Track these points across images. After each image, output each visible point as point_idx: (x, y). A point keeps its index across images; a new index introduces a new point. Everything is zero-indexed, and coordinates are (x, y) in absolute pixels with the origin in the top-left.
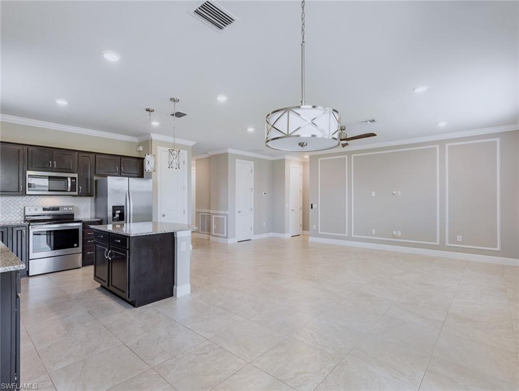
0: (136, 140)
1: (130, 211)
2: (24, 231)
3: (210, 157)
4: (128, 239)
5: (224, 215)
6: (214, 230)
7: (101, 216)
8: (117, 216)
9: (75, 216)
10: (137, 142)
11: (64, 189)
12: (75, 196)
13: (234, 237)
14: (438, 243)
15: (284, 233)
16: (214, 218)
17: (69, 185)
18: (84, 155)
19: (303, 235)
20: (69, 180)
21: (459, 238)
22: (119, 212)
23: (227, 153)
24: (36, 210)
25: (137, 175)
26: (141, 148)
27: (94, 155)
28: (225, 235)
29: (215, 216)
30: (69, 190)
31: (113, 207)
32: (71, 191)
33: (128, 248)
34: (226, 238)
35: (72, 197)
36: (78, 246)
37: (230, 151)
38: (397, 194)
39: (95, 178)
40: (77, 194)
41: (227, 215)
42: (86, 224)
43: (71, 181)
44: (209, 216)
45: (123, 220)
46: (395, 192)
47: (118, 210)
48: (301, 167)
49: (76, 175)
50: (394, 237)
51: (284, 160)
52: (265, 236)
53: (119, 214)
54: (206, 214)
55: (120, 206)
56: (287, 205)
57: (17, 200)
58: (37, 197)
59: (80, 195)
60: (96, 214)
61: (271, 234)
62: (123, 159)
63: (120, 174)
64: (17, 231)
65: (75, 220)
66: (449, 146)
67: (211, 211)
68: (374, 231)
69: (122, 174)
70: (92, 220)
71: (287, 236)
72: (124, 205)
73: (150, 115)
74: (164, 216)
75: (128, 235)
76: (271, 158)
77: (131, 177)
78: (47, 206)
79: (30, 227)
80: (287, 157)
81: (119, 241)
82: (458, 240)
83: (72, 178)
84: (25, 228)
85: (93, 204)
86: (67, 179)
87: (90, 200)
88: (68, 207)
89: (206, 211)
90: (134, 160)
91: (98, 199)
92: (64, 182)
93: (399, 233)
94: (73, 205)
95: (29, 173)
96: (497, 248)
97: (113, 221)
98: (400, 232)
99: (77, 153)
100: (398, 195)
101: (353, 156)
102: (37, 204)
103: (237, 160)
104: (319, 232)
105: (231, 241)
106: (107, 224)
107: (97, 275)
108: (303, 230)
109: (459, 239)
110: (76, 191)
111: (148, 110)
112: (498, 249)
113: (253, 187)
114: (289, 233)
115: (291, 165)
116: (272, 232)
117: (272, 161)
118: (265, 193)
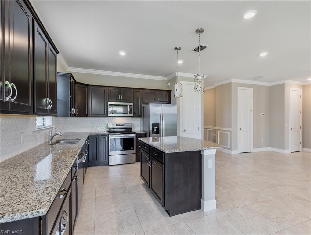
0: (166, 79)
1: (163, 127)
2: (106, 138)
3: (215, 88)
4: (163, 154)
5: (228, 131)
6: (219, 142)
7: (146, 130)
8: (155, 130)
9: (132, 129)
10: (167, 80)
11: (126, 113)
12: (132, 117)
13: (236, 149)
15: (284, 149)
16: (219, 133)
17: (129, 110)
18: (137, 91)
19: (303, 151)
20: (129, 107)
22: (156, 127)
23: (231, 83)
24: (113, 125)
25: (167, 103)
26: (169, 84)
27: (142, 90)
28: (229, 147)
29: (220, 132)
30: (129, 113)
31: (153, 124)
32: (130, 114)
33: (163, 162)
34: (230, 149)
35: (130, 117)
36: (133, 149)
37: (233, 80)
39: (143, 105)
40: (133, 116)
41: (230, 132)
42: (138, 135)
43: (130, 108)
44: (215, 131)
45: (159, 133)
47: (156, 126)
48: (301, 90)
49: (132, 104)
51: (284, 84)
52: (263, 149)
53: (156, 129)
54: (211, 130)
55: (157, 124)
56: (286, 124)
57: (103, 119)
58: (114, 117)
59: (134, 116)
60: (143, 128)
61: (269, 149)
62: (159, 92)
63: (157, 102)
64: (103, 138)
65: (132, 132)
67: (216, 128)
69: (158, 102)
70: (141, 133)
71: (287, 152)
72: (159, 123)
73: (178, 52)
74: (184, 131)
75: (164, 152)
76: (269, 84)
77: (163, 103)
78: (119, 123)
79: (109, 136)
80: (287, 82)
81: (157, 155)
83: (130, 106)
84: (107, 136)
85: (142, 122)
86: (128, 106)
87: (140, 119)
88: (129, 123)
89: (212, 127)
90: (165, 92)
91: (145, 119)
92: (126, 108)
94: (131, 122)
95: (109, 103)
97: (153, 134)
99: (133, 90)
102: (114, 122)
103: (239, 88)
105: (233, 152)
106: (149, 137)
107: (142, 175)
108: (303, 146)
110: (132, 114)
111: (176, 49)
113: (252, 109)
114: (288, 149)
115: (291, 89)
116: (270, 146)
117: (269, 86)
118: (263, 114)
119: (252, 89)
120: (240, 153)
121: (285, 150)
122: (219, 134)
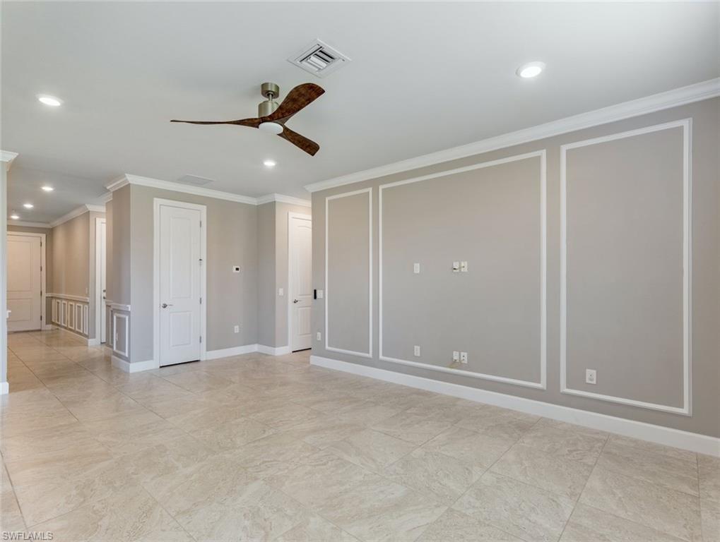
6: (116, 342)
14: (542, 385)
15: (274, 347)
16: (116, 318)
21: (591, 375)
28: (127, 354)
29: (117, 314)
34: (128, 360)
38: (460, 268)
46: (456, 265)
50: (454, 364)
52: (238, 351)
56: (280, 291)
66: (568, 151)
68: (417, 351)
71: (281, 351)
76: (254, 201)
82: (588, 381)
93: (465, 357)
96: (682, 407)
98: (466, 354)
100: (462, 270)
101: (381, 188)
103: (157, 202)
104: (327, 347)
105: (139, 367)
109: (591, 380)
112: (685, 410)
113: (204, 258)
114: (286, 345)
115: (291, 215)
116: (258, 342)
117: (257, 206)
118: (237, 269)
119: (204, 208)
120: (161, 367)
121: (277, 349)
122: (117, 321)
